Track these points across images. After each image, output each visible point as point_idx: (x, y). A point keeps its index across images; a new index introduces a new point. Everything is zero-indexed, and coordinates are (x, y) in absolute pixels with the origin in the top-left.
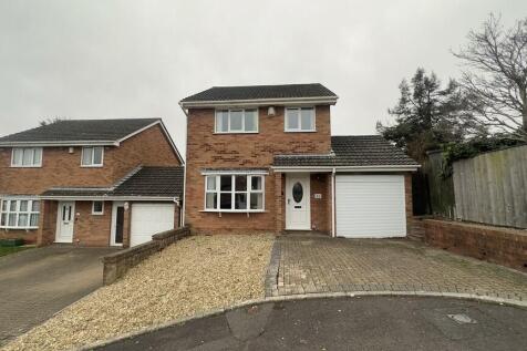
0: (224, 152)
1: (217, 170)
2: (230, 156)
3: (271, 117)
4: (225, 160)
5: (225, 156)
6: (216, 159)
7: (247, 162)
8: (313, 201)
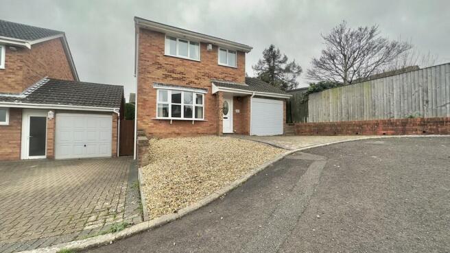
0: (173, 72)
2: (179, 76)
3: (209, 52)
4: (175, 79)
5: (174, 76)
6: (166, 77)
7: (191, 82)
8: (235, 115)
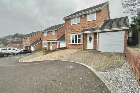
1: (71, 34)
3: (83, 18)
4: (73, 31)
5: (73, 30)
6: (71, 31)
7: (78, 31)
8: (94, 41)
